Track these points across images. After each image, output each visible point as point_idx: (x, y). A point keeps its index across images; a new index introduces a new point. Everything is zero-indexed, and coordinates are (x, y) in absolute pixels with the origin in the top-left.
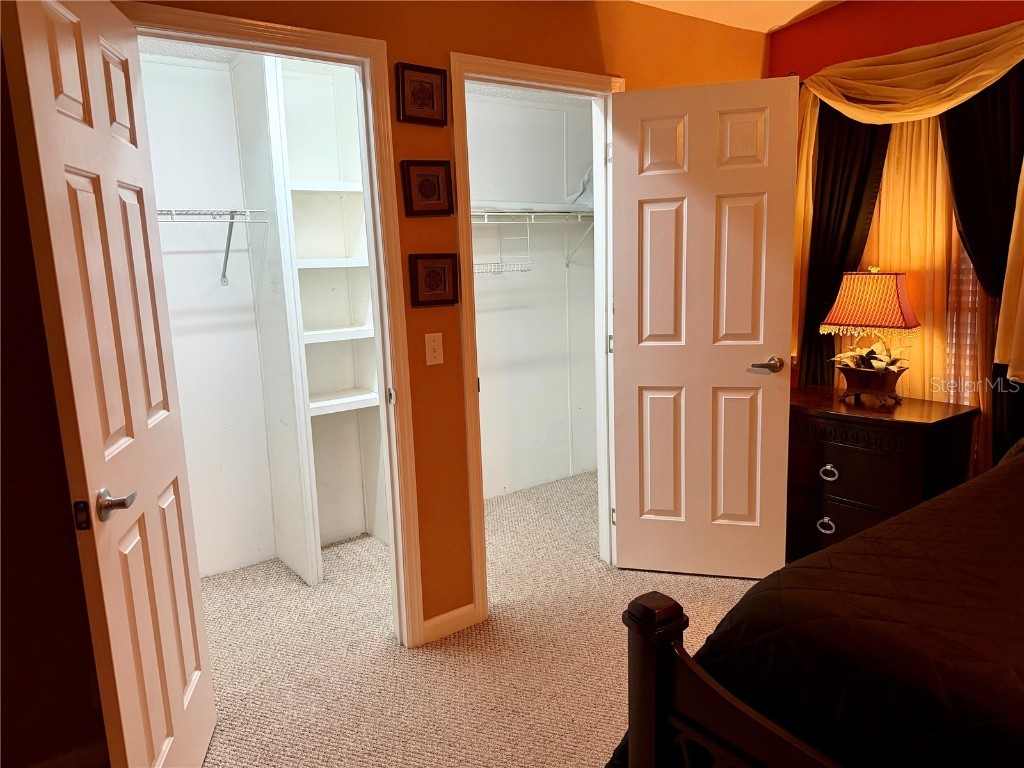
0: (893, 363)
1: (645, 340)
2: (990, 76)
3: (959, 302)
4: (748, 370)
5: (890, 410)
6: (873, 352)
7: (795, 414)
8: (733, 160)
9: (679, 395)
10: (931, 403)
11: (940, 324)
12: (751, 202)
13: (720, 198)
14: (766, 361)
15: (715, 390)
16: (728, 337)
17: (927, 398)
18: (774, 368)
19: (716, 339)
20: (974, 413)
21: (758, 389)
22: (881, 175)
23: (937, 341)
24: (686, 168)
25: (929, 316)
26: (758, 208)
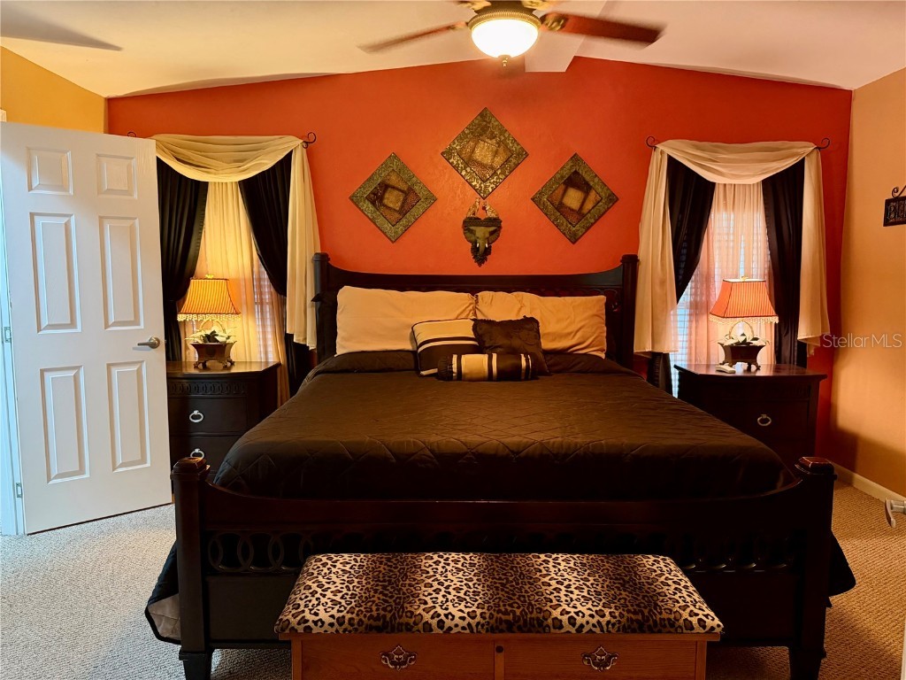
0: (229, 337)
1: (44, 329)
2: (266, 164)
3: (261, 299)
4: (134, 349)
5: (229, 368)
6: (214, 332)
7: (169, 378)
8: (110, 191)
9: (78, 373)
10: (251, 362)
11: (251, 312)
12: (127, 223)
13: (101, 218)
14: (147, 341)
15: (109, 366)
16: (116, 324)
17: (248, 360)
18: (153, 346)
19: (107, 326)
20: (278, 365)
21: (143, 361)
22: (204, 214)
23: (251, 323)
24: (71, 192)
25: (244, 308)
26: (132, 229)
